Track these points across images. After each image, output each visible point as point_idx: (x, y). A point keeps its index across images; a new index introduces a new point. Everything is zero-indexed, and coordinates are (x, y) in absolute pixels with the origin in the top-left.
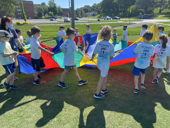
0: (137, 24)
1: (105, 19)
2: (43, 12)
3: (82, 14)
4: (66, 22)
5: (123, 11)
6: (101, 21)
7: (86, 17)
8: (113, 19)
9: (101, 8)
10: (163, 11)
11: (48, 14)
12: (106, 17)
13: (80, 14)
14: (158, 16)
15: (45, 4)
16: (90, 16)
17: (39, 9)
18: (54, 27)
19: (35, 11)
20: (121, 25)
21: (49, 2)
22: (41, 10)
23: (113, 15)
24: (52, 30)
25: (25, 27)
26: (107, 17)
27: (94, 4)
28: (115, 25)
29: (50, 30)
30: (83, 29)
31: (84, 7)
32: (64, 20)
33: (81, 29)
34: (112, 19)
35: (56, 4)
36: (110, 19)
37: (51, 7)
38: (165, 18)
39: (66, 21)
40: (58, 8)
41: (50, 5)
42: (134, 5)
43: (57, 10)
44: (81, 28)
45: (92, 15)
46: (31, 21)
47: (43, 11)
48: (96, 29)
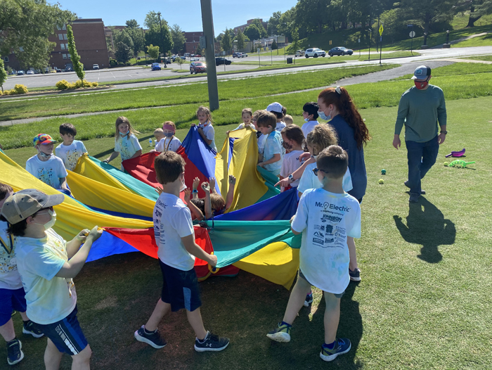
0: (403, 66)
1: (307, 56)
2: (132, 47)
3: (243, 44)
4: (196, 73)
5: (358, 30)
6: (297, 64)
7: (252, 52)
8: (331, 54)
9: (295, 26)
10: (481, 20)
11: (145, 50)
12: (311, 51)
13: (235, 47)
14: (466, 37)
15: (136, 23)
16: (265, 50)
17: (120, 38)
18: (160, 91)
19: (110, 45)
20: (356, 73)
21: (148, 16)
22: (127, 41)
23: (331, 42)
24: (155, 103)
25: (81, 97)
26: (314, 49)
27: (274, 14)
28: (336, 75)
29: (148, 104)
30: (242, 95)
31: (245, 26)
32: (191, 68)
33: (238, 94)
34: (329, 54)
35: (165, 22)
36: (323, 55)
37: (152, 31)
38: (488, 41)
39: (196, 70)
40: (173, 32)
41: (149, 25)
42: (393, 11)
43: (169, 39)
44: (238, 91)
45: (269, 45)
46: (99, 74)
47: (132, 42)
48: (281, 90)
